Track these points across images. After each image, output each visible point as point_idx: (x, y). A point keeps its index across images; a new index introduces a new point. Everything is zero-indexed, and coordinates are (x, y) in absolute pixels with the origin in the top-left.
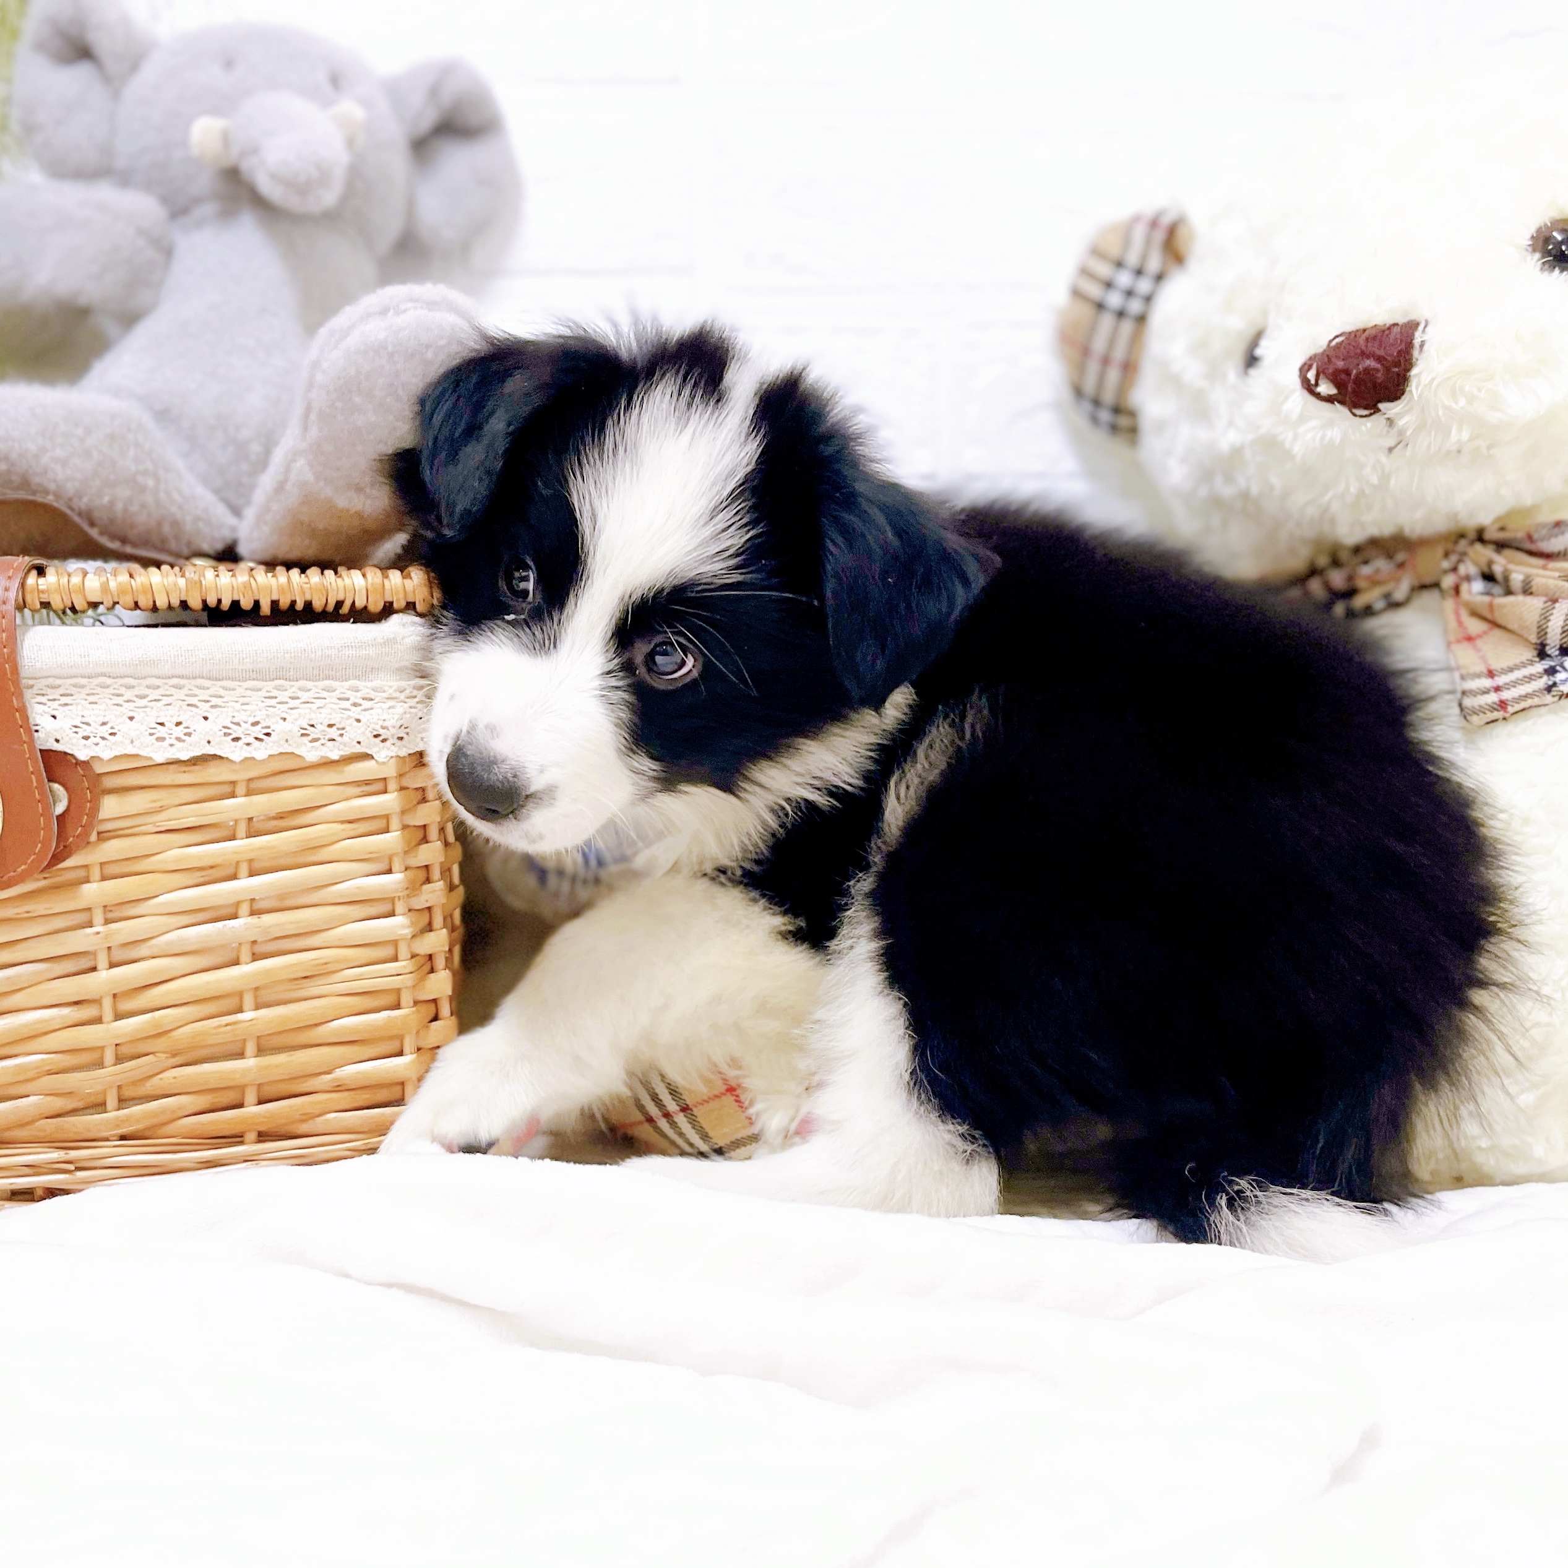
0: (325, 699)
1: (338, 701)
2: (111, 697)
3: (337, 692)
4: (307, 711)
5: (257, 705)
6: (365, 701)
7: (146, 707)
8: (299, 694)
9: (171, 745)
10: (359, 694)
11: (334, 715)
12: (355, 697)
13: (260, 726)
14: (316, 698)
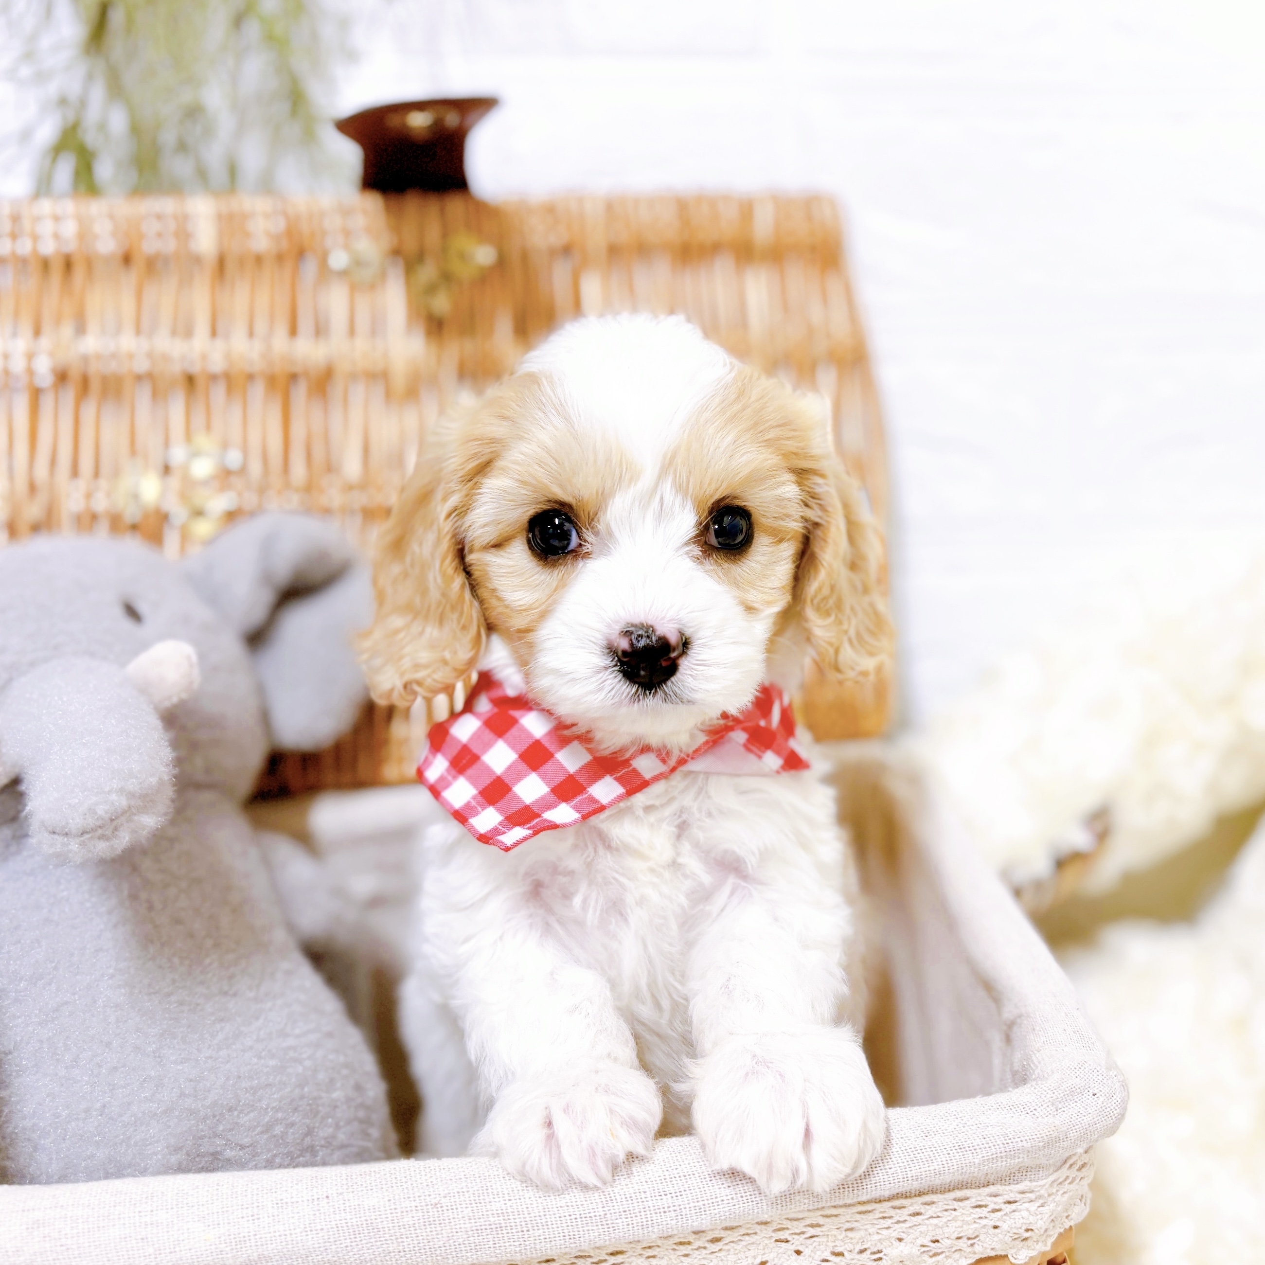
0: (955, 1210)
1: (971, 1210)
2: (675, 1247)
3: (973, 1200)
4: (932, 1227)
5: (866, 1229)
6: (1007, 1205)
7: (720, 1250)
8: (923, 1209)
10: (1000, 1200)
11: (965, 1227)
12: (993, 1202)
13: (868, 1252)
14: (946, 1210)
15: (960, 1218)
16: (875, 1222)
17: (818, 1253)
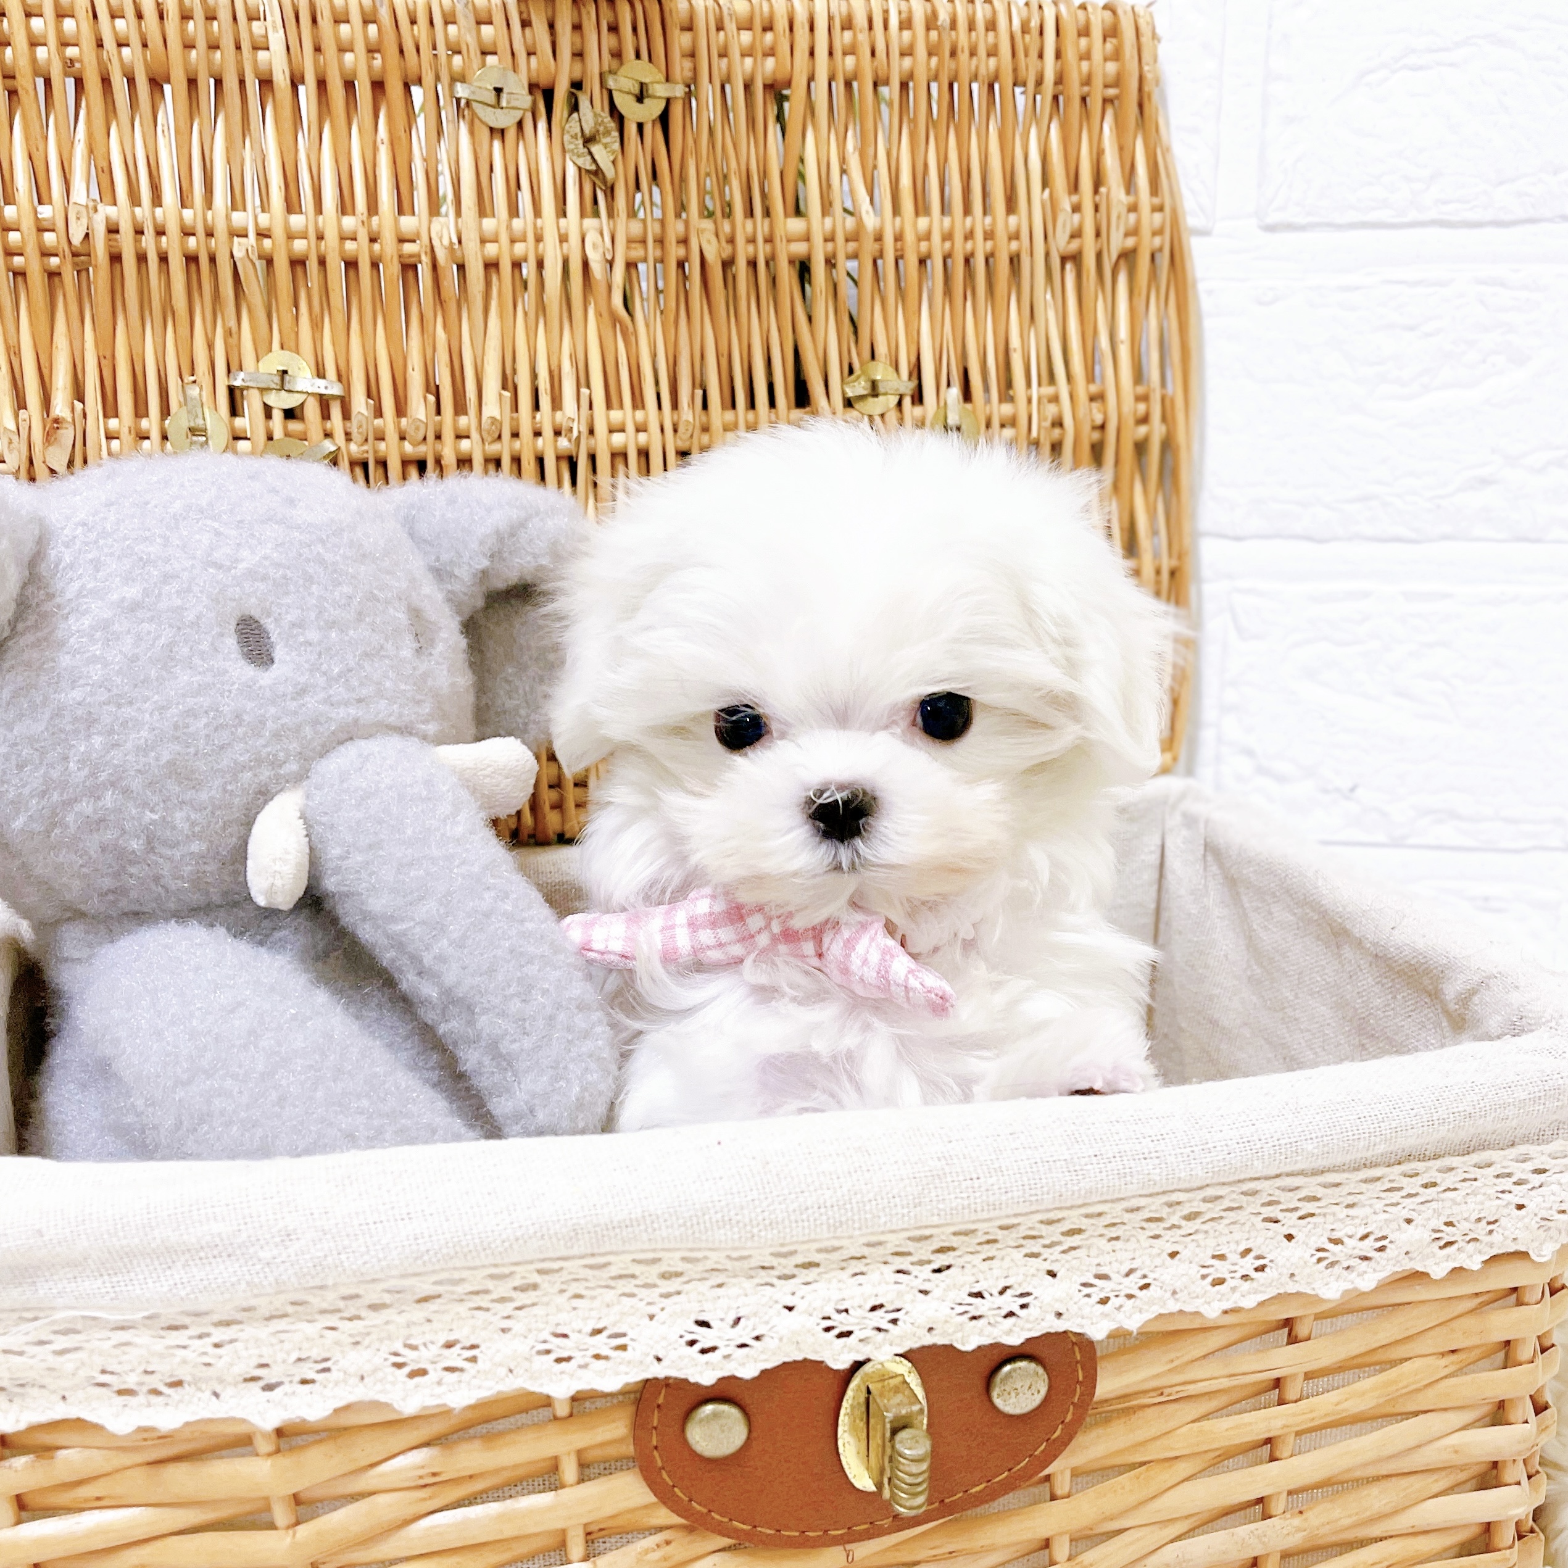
0: (1475, 1180)
1: (1494, 1181)
2: (1145, 1225)
3: (1496, 1166)
4: (1448, 1204)
5: (1371, 1206)
6: (1536, 1175)
7: (1197, 1232)
8: (1438, 1178)
9: (1234, 1289)
10: (1527, 1166)
11: (1486, 1205)
12: (1519, 1170)
13: (1372, 1238)
14: (1464, 1180)
15: (1483, 1191)
16: (1383, 1195)
17: (1314, 1238)
